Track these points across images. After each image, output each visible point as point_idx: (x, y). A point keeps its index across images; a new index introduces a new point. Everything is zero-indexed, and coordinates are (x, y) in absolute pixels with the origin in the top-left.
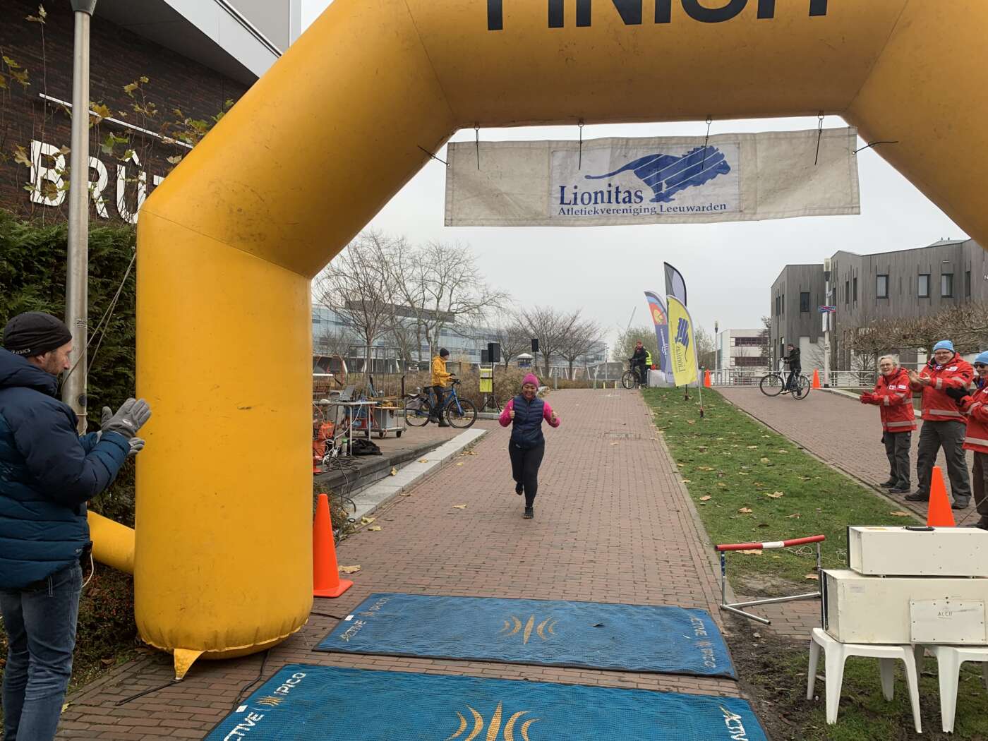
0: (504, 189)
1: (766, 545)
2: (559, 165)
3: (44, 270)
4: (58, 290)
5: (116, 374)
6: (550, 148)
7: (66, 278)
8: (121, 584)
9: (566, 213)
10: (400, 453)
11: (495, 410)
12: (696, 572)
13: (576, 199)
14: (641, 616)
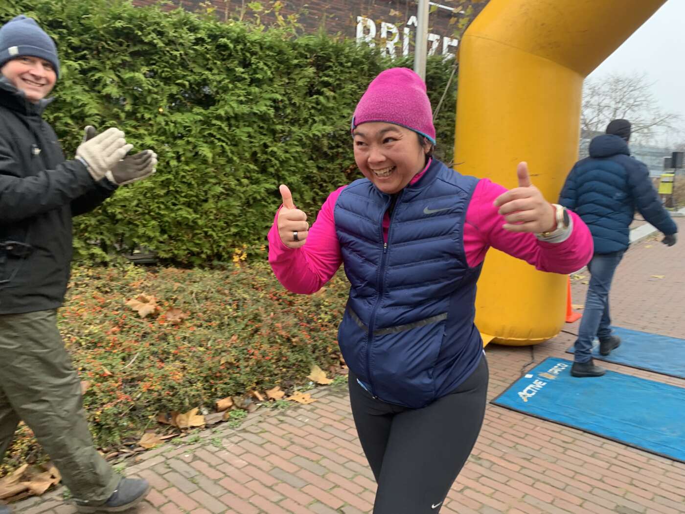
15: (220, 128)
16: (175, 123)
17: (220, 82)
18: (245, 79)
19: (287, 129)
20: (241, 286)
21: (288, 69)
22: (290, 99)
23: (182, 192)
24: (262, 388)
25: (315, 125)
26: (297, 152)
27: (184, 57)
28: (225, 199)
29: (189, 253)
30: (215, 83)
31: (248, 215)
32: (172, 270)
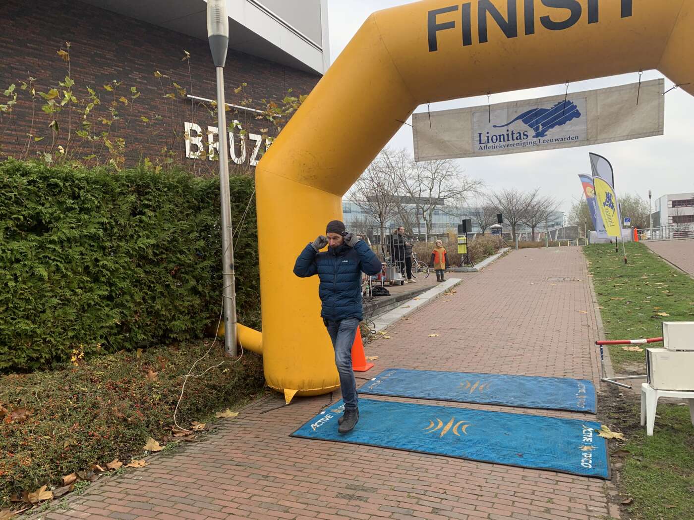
0: (446, 137)
1: (632, 341)
2: (478, 121)
3: (210, 201)
4: (217, 211)
5: (245, 252)
6: (471, 111)
7: (220, 205)
8: (256, 360)
9: (483, 148)
10: (403, 294)
11: (469, 265)
12: (590, 361)
13: (488, 140)
14: (546, 383)
15: (54, 250)
16: (12, 250)
17: (52, 214)
18: (74, 209)
19: (115, 244)
20: (80, 381)
21: (112, 197)
22: (116, 221)
23: (20, 307)
24: (103, 462)
25: (140, 239)
26: (125, 262)
27: (18, 196)
28: (60, 308)
29: (28, 360)
30: (48, 215)
31: (83, 319)
32: (13, 376)
